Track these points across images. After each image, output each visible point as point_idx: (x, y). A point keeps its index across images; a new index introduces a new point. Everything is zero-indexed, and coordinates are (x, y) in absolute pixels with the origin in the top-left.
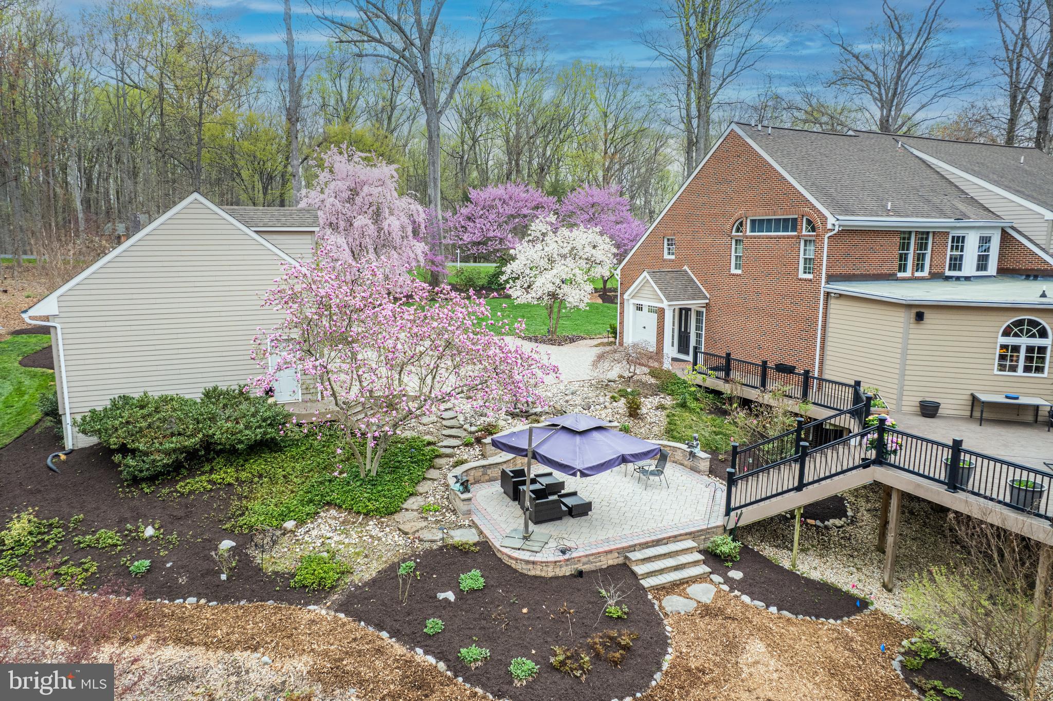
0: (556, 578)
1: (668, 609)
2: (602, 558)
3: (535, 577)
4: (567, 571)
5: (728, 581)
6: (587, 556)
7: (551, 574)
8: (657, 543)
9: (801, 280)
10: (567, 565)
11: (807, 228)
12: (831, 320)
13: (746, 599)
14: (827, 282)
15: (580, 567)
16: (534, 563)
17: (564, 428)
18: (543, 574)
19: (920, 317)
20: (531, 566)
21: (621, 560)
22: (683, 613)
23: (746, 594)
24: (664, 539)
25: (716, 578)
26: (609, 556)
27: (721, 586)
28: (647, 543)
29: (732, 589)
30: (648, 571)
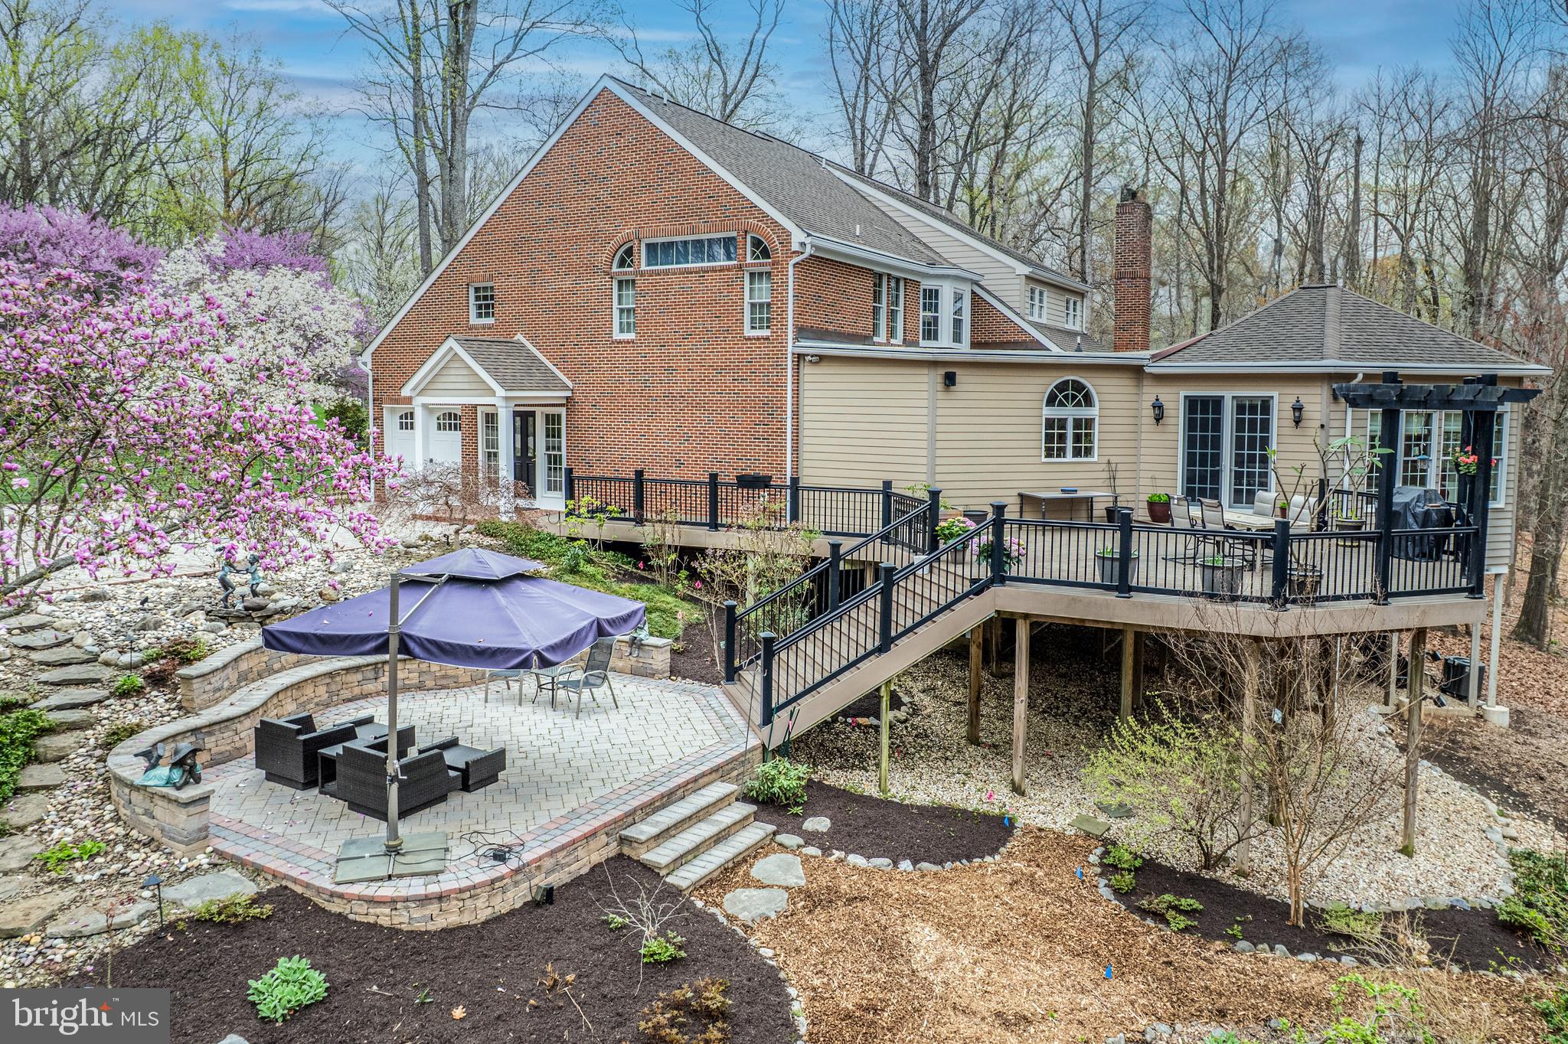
0: (498, 919)
1: (744, 916)
2: (581, 852)
3: (447, 932)
4: (517, 897)
5: (811, 838)
6: (552, 853)
7: (484, 915)
8: (668, 799)
9: (749, 339)
10: (516, 884)
11: (754, 253)
12: (806, 402)
13: (856, 859)
14: (796, 339)
15: (541, 881)
16: (440, 898)
17: (454, 580)
18: (466, 919)
19: (950, 380)
20: (433, 908)
21: (612, 850)
22: (773, 916)
23: (853, 851)
24: (679, 787)
25: (791, 840)
26: (593, 844)
27: (805, 850)
28: (652, 803)
29: (826, 851)
30: (674, 855)
